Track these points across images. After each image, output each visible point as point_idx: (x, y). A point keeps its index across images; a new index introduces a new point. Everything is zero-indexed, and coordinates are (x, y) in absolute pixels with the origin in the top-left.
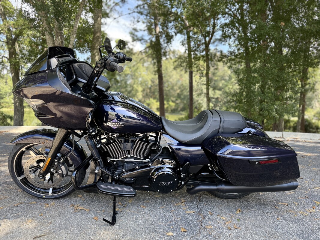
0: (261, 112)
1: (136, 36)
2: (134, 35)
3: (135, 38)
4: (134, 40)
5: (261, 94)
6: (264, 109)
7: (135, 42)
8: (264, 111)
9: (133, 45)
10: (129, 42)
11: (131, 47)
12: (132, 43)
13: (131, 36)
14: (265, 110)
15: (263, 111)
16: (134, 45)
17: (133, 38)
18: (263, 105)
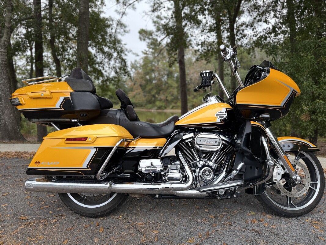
0: (314, 117)
2: (159, 23)
4: (158, 30)
5: (314, 86)
6: (318, 111)
7: (159, 32)
8: (319, 115)
11: (155, 37)
13: (155, 25)
14: (320, 112)
15: (317, 115)
18: (317, 104)
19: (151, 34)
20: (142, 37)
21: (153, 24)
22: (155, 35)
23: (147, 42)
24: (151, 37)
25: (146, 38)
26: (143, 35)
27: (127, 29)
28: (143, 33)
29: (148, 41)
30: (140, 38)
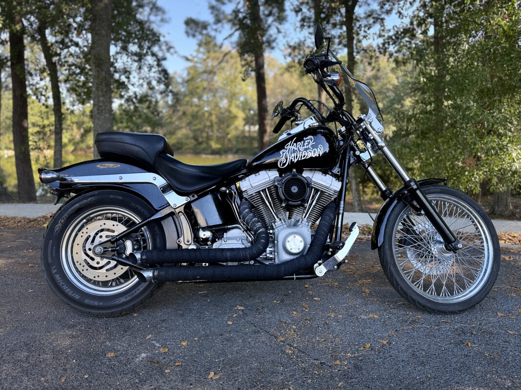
1: (223, 13)
2: (218, 10)
3: (221, 16)
4: (218, 21)
7: (220, 25)
9: (216, 30)
10: (209, 25)
11: (213, 33)
12: (215, 27)
13: (212, 13)
16: (219, 30)
17: (217, 16)
19: (205, 26)
20: (190, 32)
21: (209, 11)
22: (211, 28)
23: (198, 39)
24: (204, 32)
25: (197, 34)
26: (191, 29)
27: (166, 16)
28: (192, 25)
29: (199, 37)
30: (187, 33)
